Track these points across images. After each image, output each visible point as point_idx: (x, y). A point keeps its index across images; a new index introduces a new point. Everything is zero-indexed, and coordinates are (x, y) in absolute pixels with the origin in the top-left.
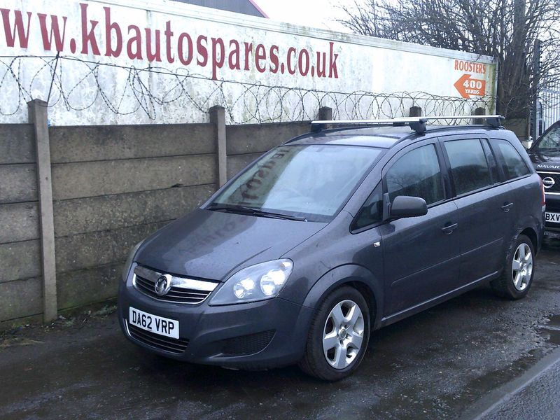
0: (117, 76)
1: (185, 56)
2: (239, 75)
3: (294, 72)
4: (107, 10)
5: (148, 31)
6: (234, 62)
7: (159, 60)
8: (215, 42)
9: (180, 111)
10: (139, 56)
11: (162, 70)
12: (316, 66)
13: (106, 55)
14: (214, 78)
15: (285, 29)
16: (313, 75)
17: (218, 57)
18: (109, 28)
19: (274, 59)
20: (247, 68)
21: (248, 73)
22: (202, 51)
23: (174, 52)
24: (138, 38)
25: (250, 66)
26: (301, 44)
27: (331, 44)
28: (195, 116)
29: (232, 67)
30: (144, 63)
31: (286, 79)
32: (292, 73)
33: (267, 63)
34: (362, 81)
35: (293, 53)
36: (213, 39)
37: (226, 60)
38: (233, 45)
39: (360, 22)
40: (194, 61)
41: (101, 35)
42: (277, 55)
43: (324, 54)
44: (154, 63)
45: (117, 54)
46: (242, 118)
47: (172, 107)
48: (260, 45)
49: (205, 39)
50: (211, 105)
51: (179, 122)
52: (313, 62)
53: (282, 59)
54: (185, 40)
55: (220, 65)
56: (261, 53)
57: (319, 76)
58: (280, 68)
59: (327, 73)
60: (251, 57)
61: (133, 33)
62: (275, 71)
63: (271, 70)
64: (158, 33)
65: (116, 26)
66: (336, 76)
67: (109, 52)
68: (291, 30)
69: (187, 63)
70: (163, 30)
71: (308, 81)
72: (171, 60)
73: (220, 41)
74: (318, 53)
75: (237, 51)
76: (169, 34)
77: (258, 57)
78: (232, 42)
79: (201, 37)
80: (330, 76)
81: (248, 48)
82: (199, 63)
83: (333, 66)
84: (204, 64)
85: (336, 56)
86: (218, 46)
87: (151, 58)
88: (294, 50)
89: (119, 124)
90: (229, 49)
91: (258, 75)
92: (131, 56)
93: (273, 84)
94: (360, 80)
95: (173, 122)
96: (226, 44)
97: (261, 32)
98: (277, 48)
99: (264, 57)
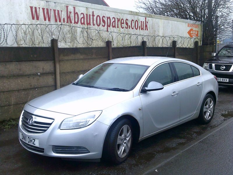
0: (77, 30)
1: (98, 23)
2: (115, 30)
3: (133, 28)
4: (74, 8)
5: (87, 15)
6: (114, 25)
7: (90, 25)
8: (108, 18)
9: (97, 42)
10: (84, 23)
11: (91, 29)
12: (140, 26)
13: (74, 23)
14: (107, 31)
15: (130, 13)
16: (139, 29)
17: (109, 23)
18: (75, 14)
19: (127, 24)
20: (118, 27)
21: (118, 29)
22: (104, 21)
23: (95, 22)
24: (84, 17)
25: (119, 27)
26: (135, 18)
27: (146, 18)
28: (102, 44)
29: (113, 27)
30: (86, 26)
31: (131, 31)
32: (133, 29)
33: (124, 25)
34: (156, 31)
35: (133, 21)
36: (107, 17)
37: (111, 24)
38: (114, 19)
39: (150, 8)
40: (101, 25)
41: (72, 16)
42: (128, 22)
43: (143, 22)
44: (89, 26)
45: (77, 23)
46: (116, 45)
47: (94, 41)
48: (123, 19)
49: (105, 17)
50: (106, 40)
51: (96, 46)
52: (140, 24)
53: (129, 24)
54: (98, 18)
55: (109, 26)
56: (122, 22)
57: (142, 30)
58: (129, 27)
59: (144, 29)
60: (119, 23)
61: (82, 16)
62: (127, 28)
63: (126, 28)
64: (90, 15)
65: (77, 13)
66: (147, 30)
67: (75, 22)
68: (132, 13)
69: (99, 26)
70: (91, 14)
71: (138, 32)
72: (94, 25)
73: (109, 18)
74: (141, 21)
75: (115, 21)
76: (93, 16)
77: (121, 23)
78: (113, 18)
79: (103, 17)
80: (145, 30)
81: (118, 21)
82: (103, 26)
83: (146, 26)
84: (104, 26)
85: (147, 22)
86: (109, 19)
87: (88, 24)
88: (133, 20)
89: (78, 47)
90: (112, 20)
91: (122, 30)
92: (82, 24)
93: (126, 33)
94: (155, 31)
95: (94, 46)
96: (111, 19)
97: (123, 14)
98: (128, 20)
99: (123, 23)
